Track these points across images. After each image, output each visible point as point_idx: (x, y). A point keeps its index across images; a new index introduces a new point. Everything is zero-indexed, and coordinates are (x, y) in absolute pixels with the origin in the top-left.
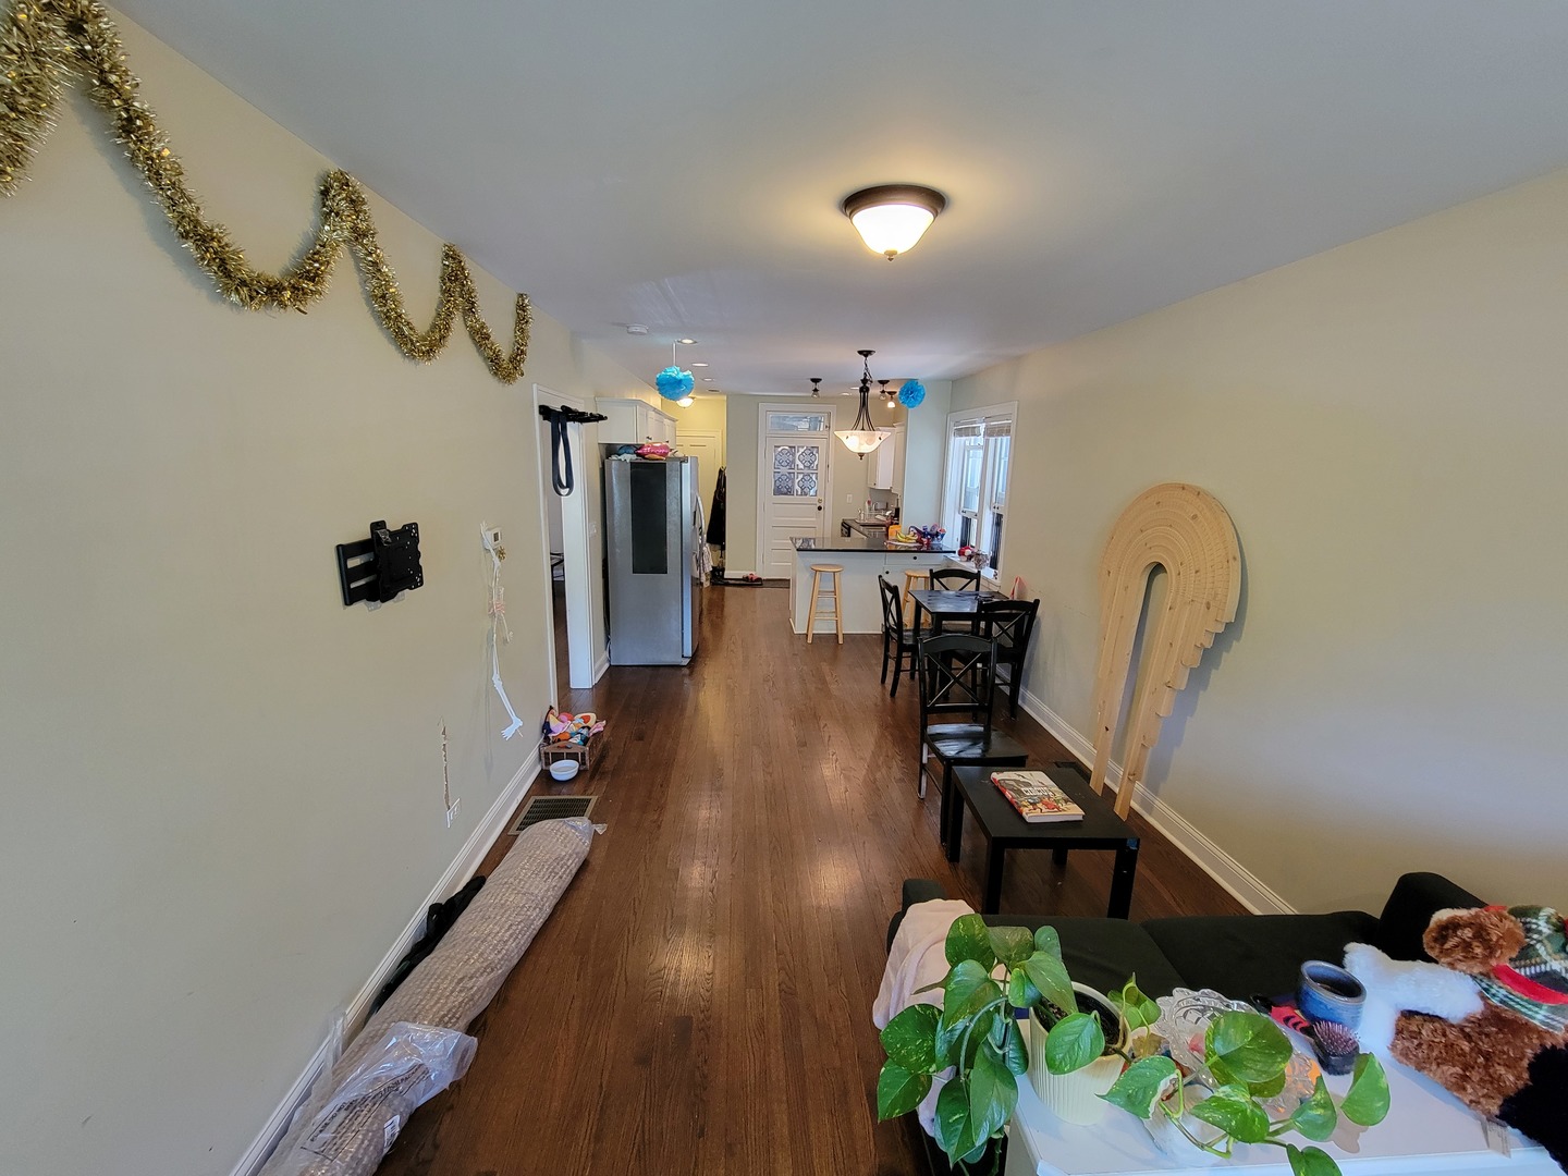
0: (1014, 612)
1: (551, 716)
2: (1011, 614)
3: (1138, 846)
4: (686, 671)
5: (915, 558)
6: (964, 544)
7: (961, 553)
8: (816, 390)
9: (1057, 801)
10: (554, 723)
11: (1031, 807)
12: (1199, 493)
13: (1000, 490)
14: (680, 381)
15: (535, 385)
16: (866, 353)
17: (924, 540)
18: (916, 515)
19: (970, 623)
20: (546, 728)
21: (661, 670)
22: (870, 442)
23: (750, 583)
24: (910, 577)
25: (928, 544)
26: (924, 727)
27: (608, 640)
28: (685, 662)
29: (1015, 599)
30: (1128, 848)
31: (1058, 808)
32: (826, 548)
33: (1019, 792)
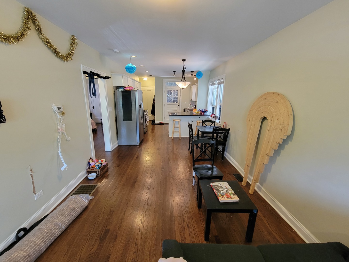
0: (224, 131)
1: (90, 160)
2: (223, 132)
3: (257, 212)
4: (138, 146)
5: (200, 117)
6: (213, 114)
7: (211, 116)
8: (175, 74)
9: (230, 194)
10: (91, 162)
11: (222, 197)
12: (279, 94)
13: (221, 100)
14: (133, 68)
15: (81, 65)
16: (184, 60)
17: (202, 113)
18: (200, 107)
19: (212, 134)
20: (89, 164)
21: (131, 146)
22: (185, 85)
23: (161, 124)
24: (198, 122)
25: (203, 114)
26: (194, 165)
27: (118, 139)
28: (138, 144)
29: (224, 128)
30: (254, 213)
31: (231, 197)
32: (180, 115)
33: (218, 190)
